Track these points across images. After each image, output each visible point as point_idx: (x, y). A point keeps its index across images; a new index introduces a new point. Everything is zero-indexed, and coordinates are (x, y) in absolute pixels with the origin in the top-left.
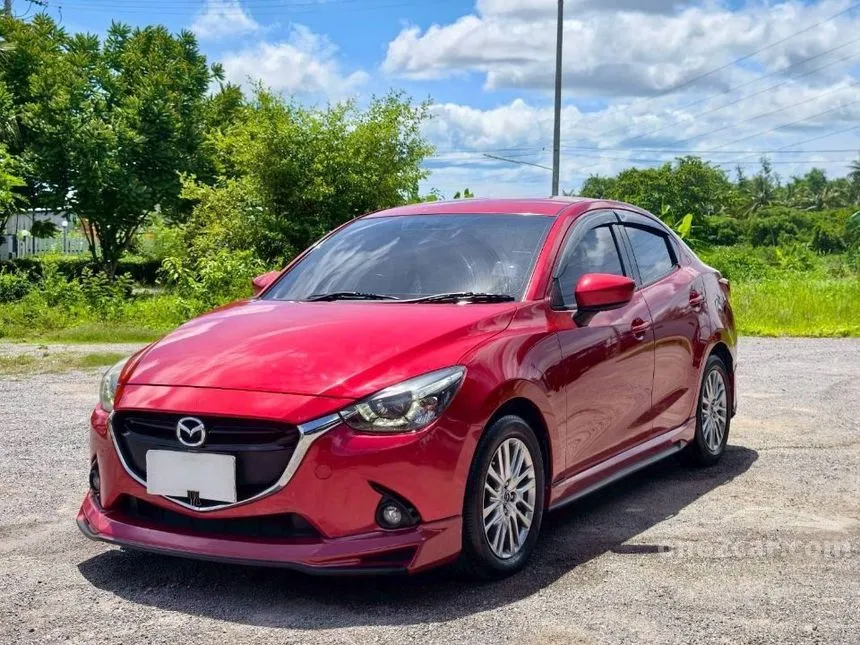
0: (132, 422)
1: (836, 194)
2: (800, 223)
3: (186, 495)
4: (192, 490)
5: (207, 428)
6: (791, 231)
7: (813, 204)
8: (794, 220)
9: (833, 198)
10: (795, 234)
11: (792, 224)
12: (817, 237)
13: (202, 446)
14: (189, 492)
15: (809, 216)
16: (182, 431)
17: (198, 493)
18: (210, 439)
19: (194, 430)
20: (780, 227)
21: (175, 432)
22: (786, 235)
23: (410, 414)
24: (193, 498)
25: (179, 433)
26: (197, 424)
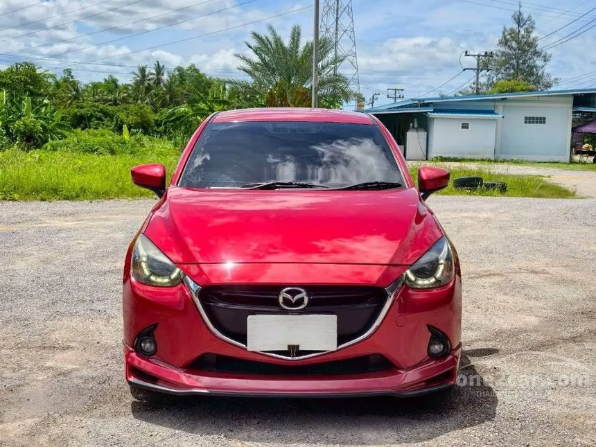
0: (224, 294)
1: (125, 95)
2: (106, 114)
3: (286, 349)
4: (291, 344)
5: (308, 295)
6: (100, 119)
7: (110, 101)
8: (102, 111)
9: (123, 97)
10: (102, 121)
11: (100, 114)
12: (117, 123)
13: (304, 309)
14: (289, 346)
15: (111, 109)
16: (284, 298)
17: (298, 346)
18: (311, 303)
19: (297, 297)
20: (92, 116)
21: (277, 300)
22: (96, 121)
23: (438, 274)
24: (293, 350)
25: (281, 300)
26: (300, 292)
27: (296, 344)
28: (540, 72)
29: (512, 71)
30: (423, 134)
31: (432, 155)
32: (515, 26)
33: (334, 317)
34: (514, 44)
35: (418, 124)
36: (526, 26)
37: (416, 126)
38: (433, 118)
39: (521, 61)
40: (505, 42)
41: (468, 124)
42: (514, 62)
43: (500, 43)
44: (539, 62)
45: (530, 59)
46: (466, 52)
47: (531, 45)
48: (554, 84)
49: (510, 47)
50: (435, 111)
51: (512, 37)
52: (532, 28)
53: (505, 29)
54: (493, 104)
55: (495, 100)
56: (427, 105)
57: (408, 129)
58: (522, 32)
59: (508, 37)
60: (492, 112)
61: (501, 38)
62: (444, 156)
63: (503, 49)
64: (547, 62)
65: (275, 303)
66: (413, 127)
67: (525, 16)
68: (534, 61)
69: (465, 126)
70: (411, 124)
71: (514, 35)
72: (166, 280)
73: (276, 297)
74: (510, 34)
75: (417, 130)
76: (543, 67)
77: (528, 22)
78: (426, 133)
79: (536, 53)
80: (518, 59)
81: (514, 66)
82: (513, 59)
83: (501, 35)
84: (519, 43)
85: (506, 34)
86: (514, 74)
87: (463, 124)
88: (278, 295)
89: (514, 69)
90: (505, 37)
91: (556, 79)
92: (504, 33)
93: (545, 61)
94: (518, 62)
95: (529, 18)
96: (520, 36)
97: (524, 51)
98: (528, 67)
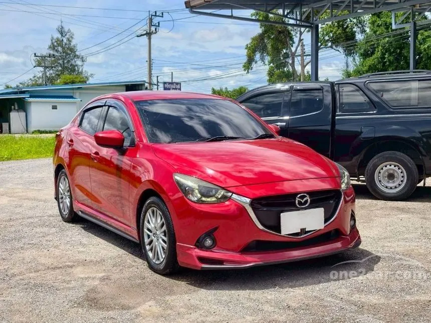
3: (299, 231)
5: (310, 198)
13: (309, 206)
14: (301, 229)
18: (312, 202)
19: (305, 199)
24: (303, 231)
25: (297, 202)
26: (306, 196)
27: (304, 228)
28: (80, 70)
29: (60, 68)
30: (23, 114)
31: (31, 129)
32: (59, 36)
33: (322, 209)
34: (60, 49)
35: (18, 107)
36: (67, 36)
37: (16, 108)
38: (31, 102)
39: (66, 61)
40: (53, 47)
41: (56, 106)
42: (61, 62)
43: (50, 47)
44: (79, 62)
45: (72, 60)
46: (35, 54)
47: (72, 50)
48: (90, 78)
49: (57, 51)
50: (31, 97)
51: (57, 44)
52: (72, 38)
53: (52, 38)
54: (72, 91)
55: (73, 89)
56: (24, 92)
57: (10, 110)
58: (65, 40)
59: (55, 44)
60: (72, 97)
61: (50, 44)
62: (41, 129)
63: (52, 52)
64: (85, 63)
65: (293, 204)
66: (14, 109)
67: (66, 29)
68: (75, 62)
69: (54, 108)
70: (13, 107)
71: (60, 42)
72: (214, 199)
73: (294, 201)
74: (56, 42)
75: (18, 111)
76: (82, 66)
77: (68, 34)
78: (25, 113)
79: (76, 56)
80: (64, 59)
81: (61, 64)
82: (59, 59)
83: (50, 42)
84: (63, 48)
85: (54, 41)
86: (61, 70)
87: (53, 106)
88: (295, 199)
89: (61, 67)
90: (52, 43)
91: (92, 74)
92: (52, 41)
93: (83, 61)
94: (63, 62)
95: (69, 31)
96: (64, 43)
97: (67, 54)
98: (71, 65)
